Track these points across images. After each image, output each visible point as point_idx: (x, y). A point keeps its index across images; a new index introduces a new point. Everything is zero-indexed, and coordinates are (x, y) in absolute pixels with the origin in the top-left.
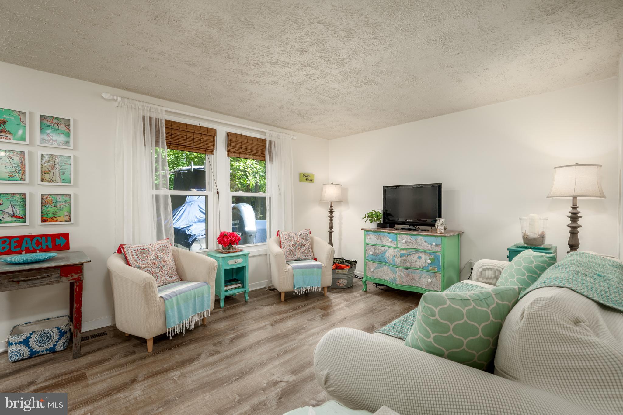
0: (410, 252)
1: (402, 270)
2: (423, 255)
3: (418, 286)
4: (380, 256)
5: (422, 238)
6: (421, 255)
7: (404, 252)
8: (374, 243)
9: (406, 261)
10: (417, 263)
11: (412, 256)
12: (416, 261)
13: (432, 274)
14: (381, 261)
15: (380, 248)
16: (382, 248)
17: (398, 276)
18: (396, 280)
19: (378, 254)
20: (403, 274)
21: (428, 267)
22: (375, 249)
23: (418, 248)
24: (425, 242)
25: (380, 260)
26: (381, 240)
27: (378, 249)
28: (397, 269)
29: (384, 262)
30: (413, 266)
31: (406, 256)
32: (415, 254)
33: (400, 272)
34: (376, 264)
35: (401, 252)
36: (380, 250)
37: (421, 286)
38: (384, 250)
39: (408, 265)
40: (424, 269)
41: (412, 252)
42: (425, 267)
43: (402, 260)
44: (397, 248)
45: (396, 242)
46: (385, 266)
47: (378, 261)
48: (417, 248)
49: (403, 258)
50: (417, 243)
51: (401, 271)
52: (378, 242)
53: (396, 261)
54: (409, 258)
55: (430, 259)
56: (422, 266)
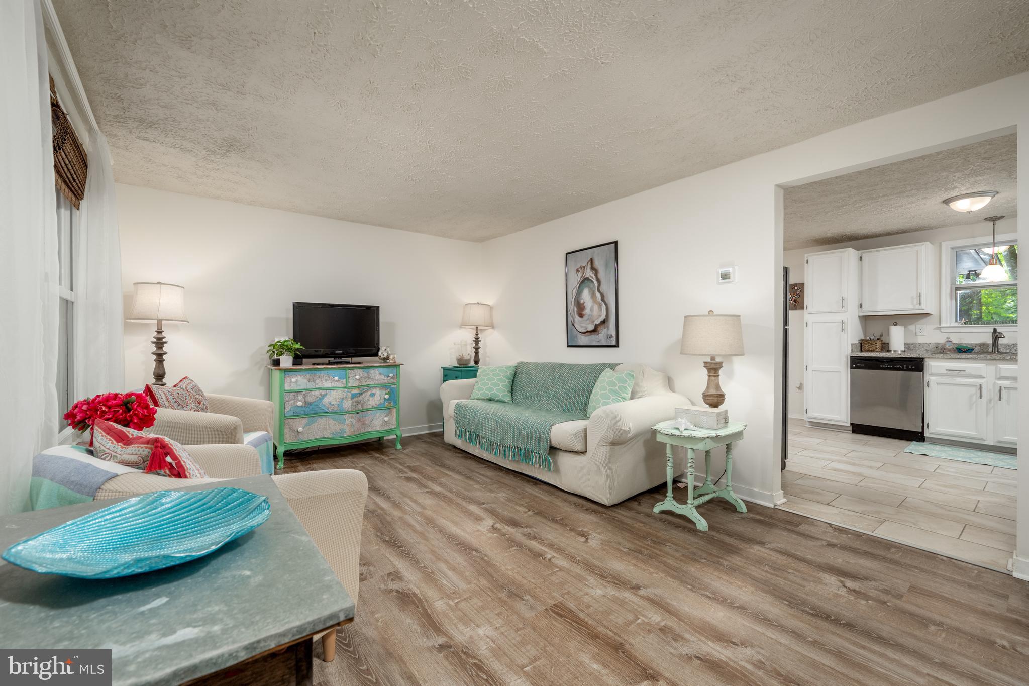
0: (363, 389)
1: (354, 415)
2: (377, 392)
3: (369, 430)
4: (313, 406)
5: (376, 370)
6: (374, 391)
7: (355, 391)
8: (303, 388)
9: (358, 402)
10: (369, 403)
11: (364, 395)
12: (369, 400)
13: (387, 411)
14: (315, 412)
15: (313, 393)
16: (317, 393)
17: (347, 425)
18: (345, 432)
19: (311, 404)
20: (354, 421)
21: (384, 403)
22: (305, 397)
23: (371, 383)
24: (380, 374)
25: (312, 412)
26: (314, 381)
27: (311, 395)
28: (346, 417)
29: (320, 413)
30: (365, 407)
31: (357, 397)
32: (367, 391)
33: (350, 420)
34: (307, 419)
35: (353, 392)
36: (313, 397)
37: (374, 429)
38: (321, 395)
39: (360, 407)
40: (378, 408)
41: (364, 390)
42: (380, 404)
43: (353, 402)
44: (347, 387)
45: (344, 381)
46: (321, 418)
47: (311, 414)
48: (369, 383)
49: (354, 400)
50: (369, 378)
51: (352, 418)
52: (310, 385)
53: (344, 406)
54: (360, 398)
55: (386, 394)
56: (376, 404)
